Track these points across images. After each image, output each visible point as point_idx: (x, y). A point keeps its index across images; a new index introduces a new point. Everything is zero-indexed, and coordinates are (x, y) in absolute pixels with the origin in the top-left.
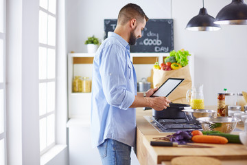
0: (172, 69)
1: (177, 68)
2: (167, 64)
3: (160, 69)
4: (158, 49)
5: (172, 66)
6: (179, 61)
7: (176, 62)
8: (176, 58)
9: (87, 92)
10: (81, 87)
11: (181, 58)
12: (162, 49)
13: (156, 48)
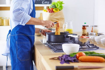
0: (54, 12)
1: (56, 11)
2: (51, 9)
3: (47, 12)
4: (44, 3)
5: (54, 10)
6: (58, 7)
7: (56, 8)
8: (56, 5)
9: (6, 26)
10: (3, 23)
11: (59, 6)
12: (46, 2)
13: (43, 2)
